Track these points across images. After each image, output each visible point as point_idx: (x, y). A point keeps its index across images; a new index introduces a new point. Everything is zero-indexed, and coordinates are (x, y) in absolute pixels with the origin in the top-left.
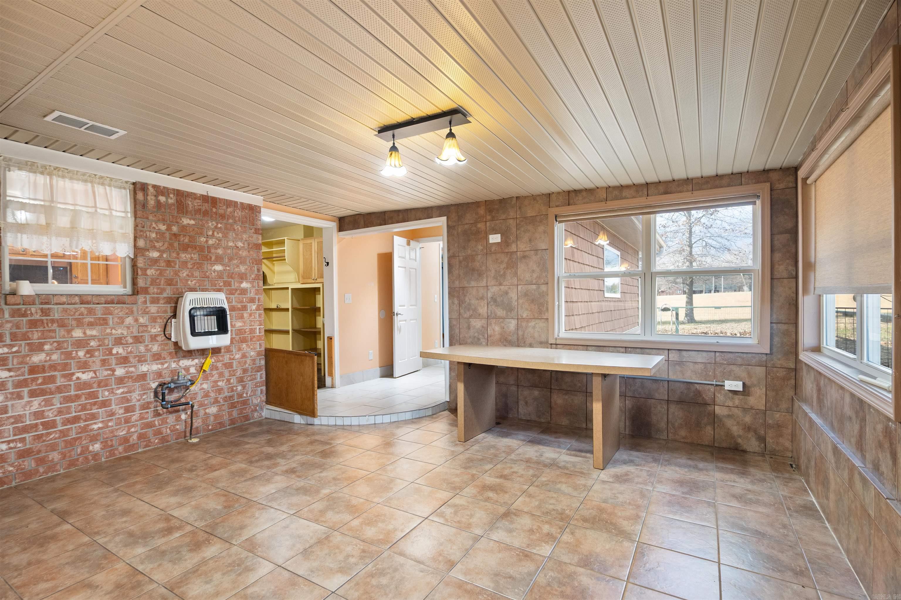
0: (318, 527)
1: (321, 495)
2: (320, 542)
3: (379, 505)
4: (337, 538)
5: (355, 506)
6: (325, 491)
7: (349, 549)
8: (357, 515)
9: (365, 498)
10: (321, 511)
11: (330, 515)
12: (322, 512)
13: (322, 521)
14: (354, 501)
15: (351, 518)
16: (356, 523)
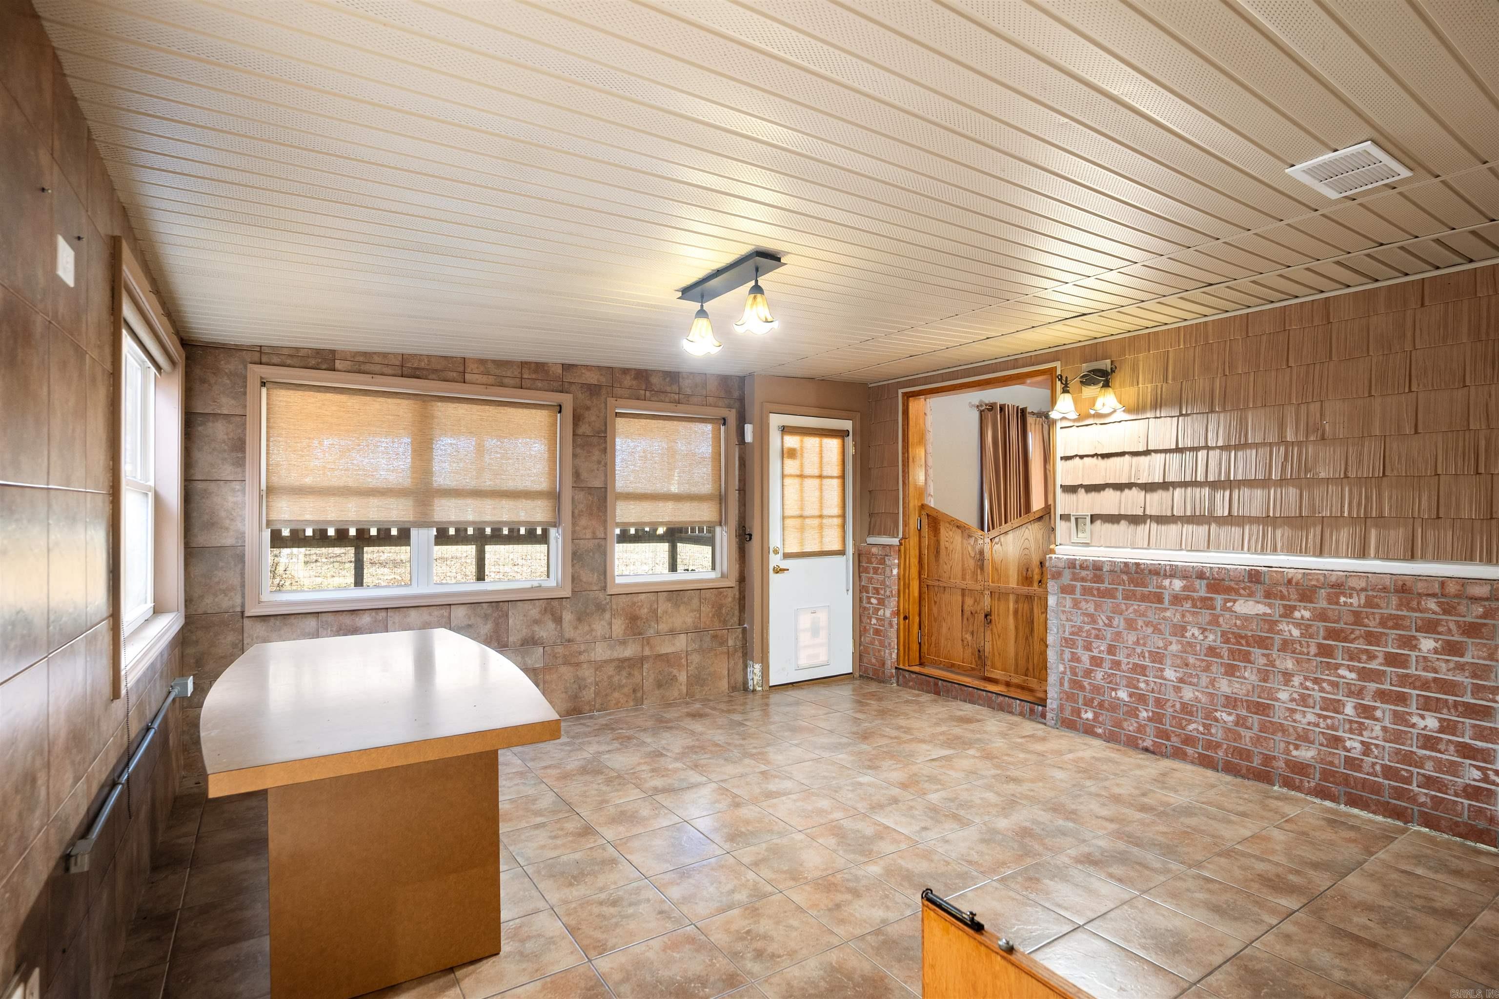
0: (884, 821)
1: (882, 863)
2: (881, 806)
3: (800, 828)
4: (862, 806)
5: (833, 835)
6: (875, 869)
7: (850, 795)
8: (833, 824)
9: (815, 844)
10: (882, 838)
11: (869, 831)
12: (879, 836)
13: (879, 825)
14: (832, 841)
15: (842, 821)
16: (837, 815)
